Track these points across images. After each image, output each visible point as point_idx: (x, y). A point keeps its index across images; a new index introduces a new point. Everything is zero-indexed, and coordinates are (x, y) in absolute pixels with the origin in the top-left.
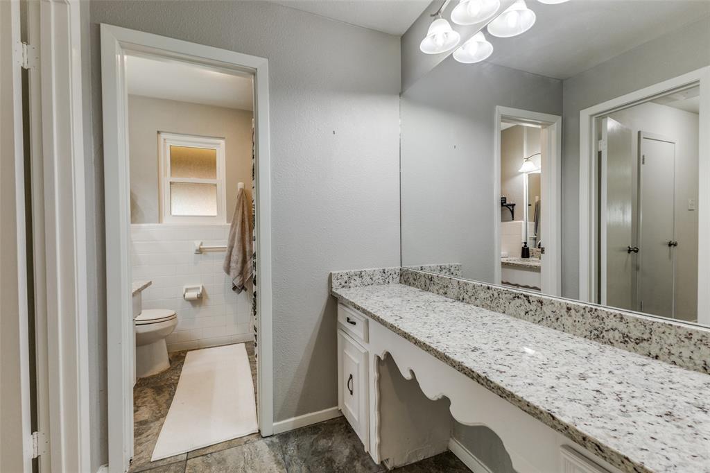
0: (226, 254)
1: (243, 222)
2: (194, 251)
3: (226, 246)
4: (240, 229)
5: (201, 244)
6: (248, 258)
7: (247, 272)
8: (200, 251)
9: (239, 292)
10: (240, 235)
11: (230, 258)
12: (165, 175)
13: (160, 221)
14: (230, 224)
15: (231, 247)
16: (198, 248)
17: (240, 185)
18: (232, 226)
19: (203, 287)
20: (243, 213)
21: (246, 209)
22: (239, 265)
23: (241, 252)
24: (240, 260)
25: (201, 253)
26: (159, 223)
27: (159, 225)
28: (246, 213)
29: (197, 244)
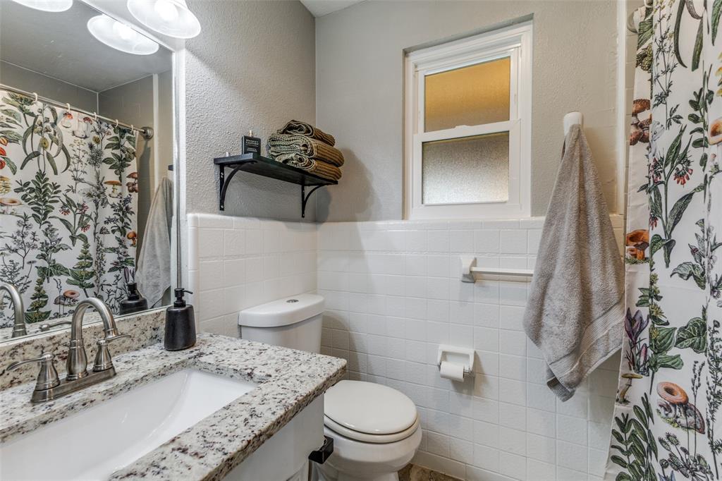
0: (530, 289)
1: (582, 211)
2: (461, 277)
3: (532, 272)
4: (573, 232)
5: (474, 263)
6: (597, 310)
7: (592, 350)
8: (472, 277)
9: (567, 396)
10: (573, 247)
11: (542, 305)
12: (415, 131)
13: (404, 216)
14: (543, 219)
15: (546, 278)
16: (468, 273)
17: (570, 119)
18: (549, 223)
19: (476, 356)
20: (582, 187)
21: (590, 175)
22: (570, 329)
23: (577, 291)
24: (574, 314)
25: (474, 282)
26: (403, 219)
27: (403, 222)
28: (590, 186)
29: (465, 264)
